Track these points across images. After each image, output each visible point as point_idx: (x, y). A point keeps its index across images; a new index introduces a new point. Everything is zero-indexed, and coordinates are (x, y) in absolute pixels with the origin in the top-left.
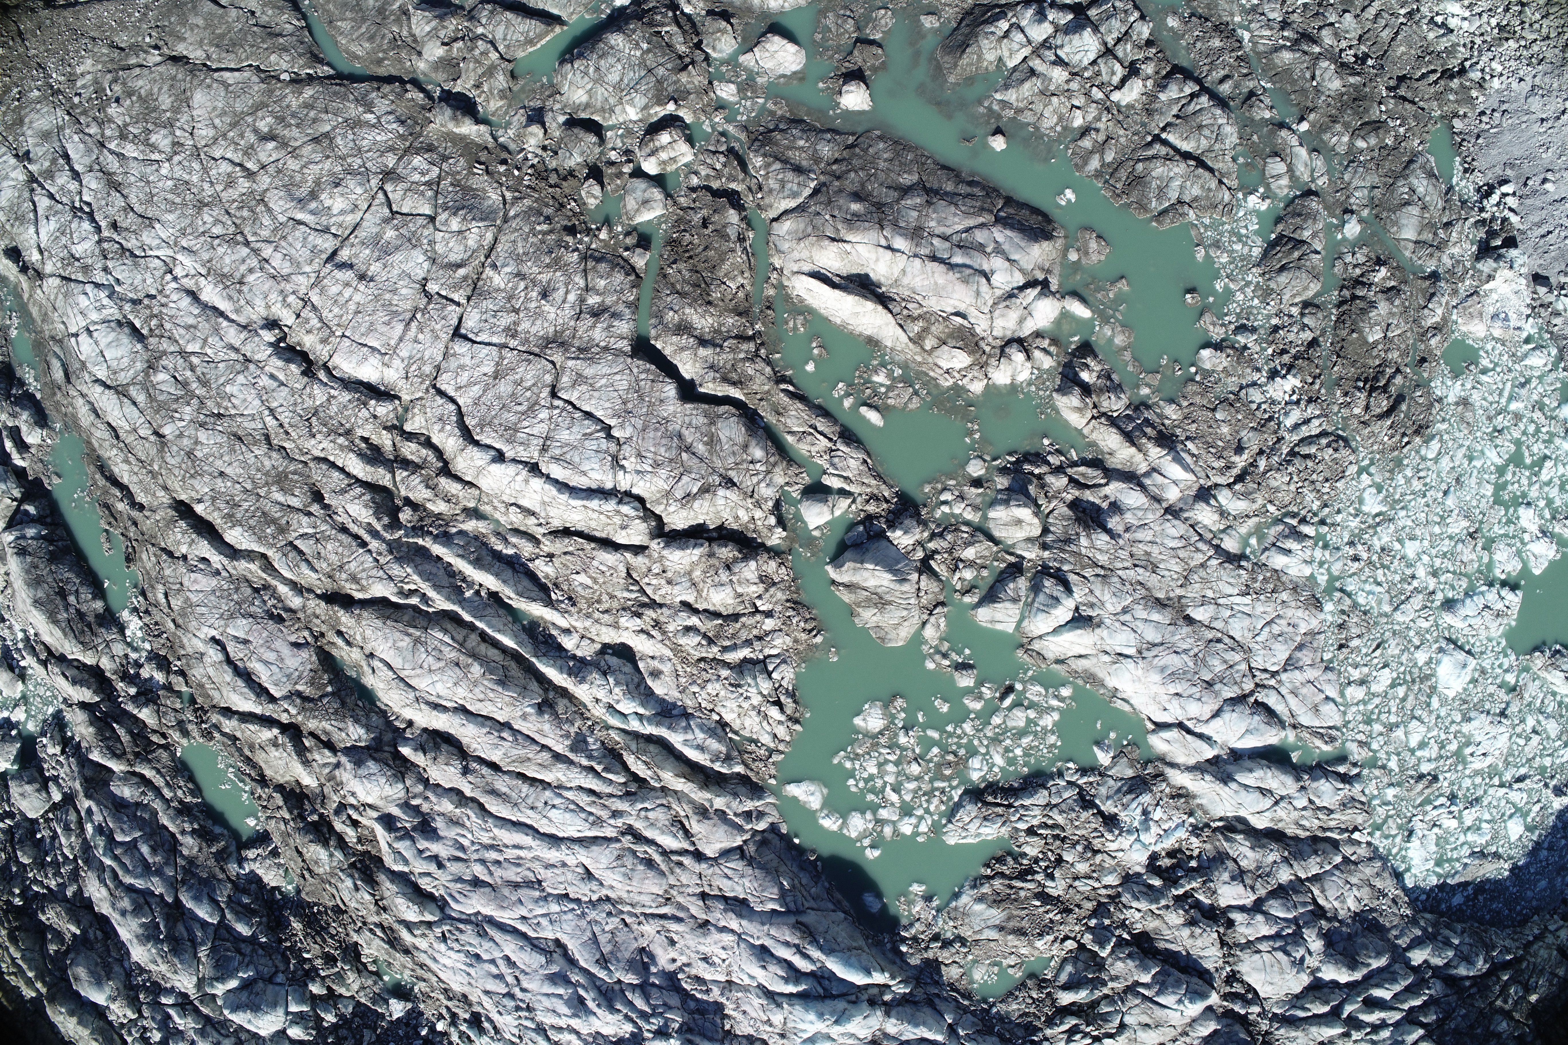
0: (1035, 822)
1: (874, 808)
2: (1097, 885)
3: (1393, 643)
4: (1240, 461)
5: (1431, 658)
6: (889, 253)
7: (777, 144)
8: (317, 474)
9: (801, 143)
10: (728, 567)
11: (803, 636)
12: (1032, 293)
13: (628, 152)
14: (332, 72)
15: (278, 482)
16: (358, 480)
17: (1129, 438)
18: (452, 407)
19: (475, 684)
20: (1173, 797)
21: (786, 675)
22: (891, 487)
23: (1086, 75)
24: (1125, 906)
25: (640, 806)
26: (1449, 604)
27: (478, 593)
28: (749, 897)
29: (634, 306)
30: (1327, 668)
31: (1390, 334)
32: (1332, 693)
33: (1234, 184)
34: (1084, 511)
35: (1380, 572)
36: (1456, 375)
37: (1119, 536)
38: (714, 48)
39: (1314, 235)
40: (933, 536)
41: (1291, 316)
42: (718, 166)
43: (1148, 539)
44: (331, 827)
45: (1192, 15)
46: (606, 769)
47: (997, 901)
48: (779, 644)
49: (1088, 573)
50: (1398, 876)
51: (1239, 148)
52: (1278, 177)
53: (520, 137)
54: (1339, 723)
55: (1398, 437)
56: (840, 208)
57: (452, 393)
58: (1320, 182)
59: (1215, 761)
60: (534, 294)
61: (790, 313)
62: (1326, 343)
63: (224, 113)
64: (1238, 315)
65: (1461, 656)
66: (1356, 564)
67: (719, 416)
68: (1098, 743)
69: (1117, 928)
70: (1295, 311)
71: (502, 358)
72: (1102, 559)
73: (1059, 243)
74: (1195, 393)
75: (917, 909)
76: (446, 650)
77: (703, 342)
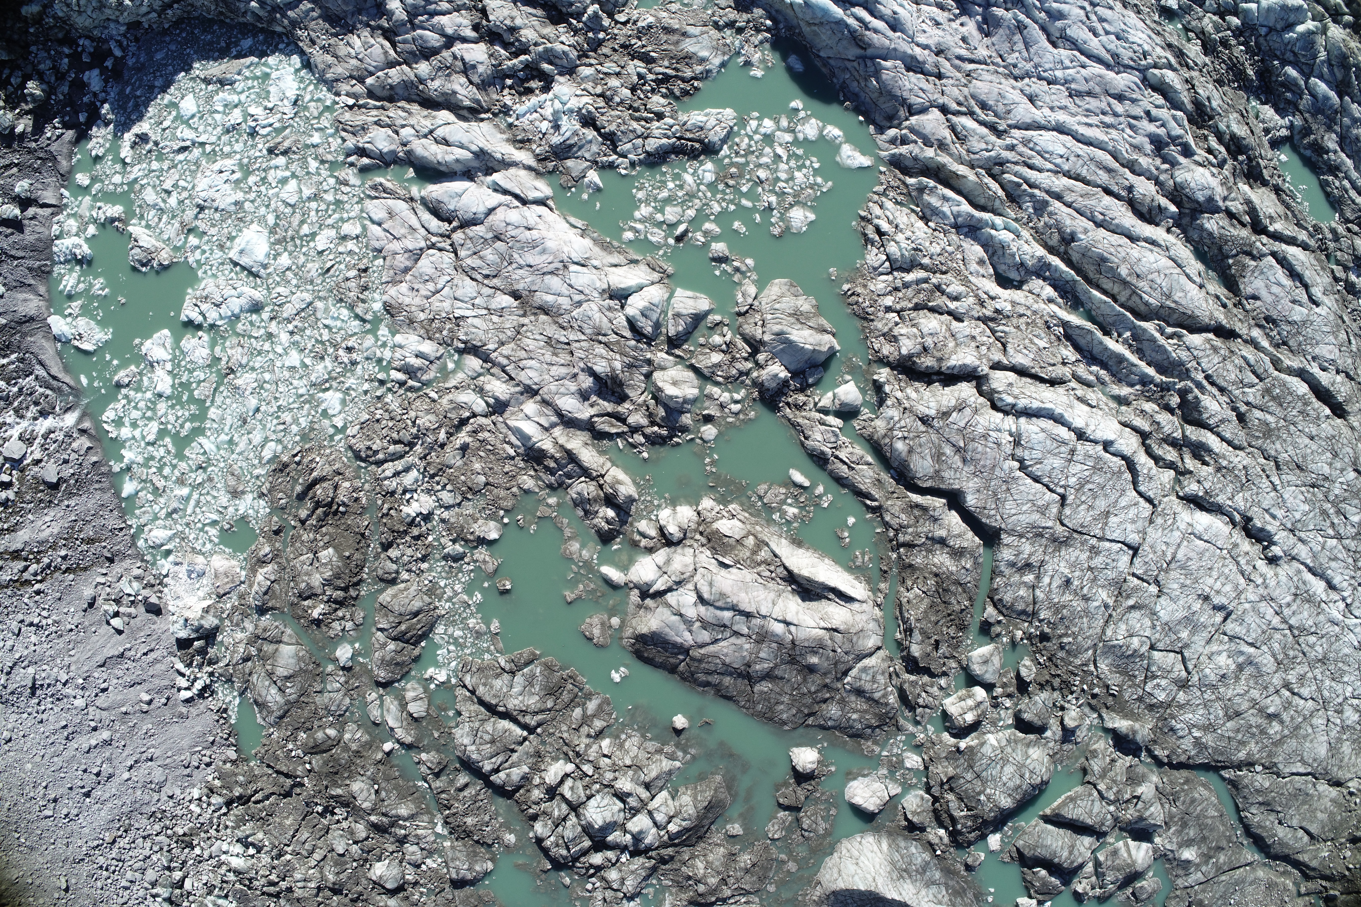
0: (656, 124)
1: (796, 142)
2: (599, 67)
3: (314, 273)
4: (463, 437)
5: (275, 259)
6: (789, 619)
7: (875, 715)
8: (1241, 437)
9: (855, 716)
10: (925, 349)
11: (859, 290)
12: (660, 585)
13: (996, 706)
14: (1223, 773)
15: (1270, 430)
16: (1211, 430)
17: (571, 457)
18: (1142, 488)
19: (1124, 260)
20: (529, 140)
21: (874, 257)
22: (784, 416)
23: (598, 786)
24: (575, 47)
25: (992, 153)
26: (256, 308)
27: (1120, 335)
28: (903, 71)
29: (995, 573)
30: (380, 251)
31: (311, 555)
32: (375, 230)
33: (460, 692)
34: (613, 393)
35: (325, 338)
36: (244, 519)
37: (583, 370)
38: (922, 798)
39: (384, 645)
40: (747, 373)
41: (409, 571)
42: (924, 694)
43: (555, 368)
44: (1228, 149)
45: (490, 846)
46: (1019, 185)
47: (688, 58)
48: (880, 284)
49: (613, 338)
50: (307, 65)
51: (453, 724)
52: (415, 699)
53: (1082, 717)
54: (367, 202)
55: (305, 461)
56: (828, 658)
57: (1141, 500)
58: (374, 695)
59: (489, 171)
60: (1076, 583)
61: (867, 568)
62: (374, 546)
63: (1305, 737)
64: (460, 570)
65: (244, 261)
66: (350, 344)
67: (931, 478)
68: (599, 190)
69: (581, 29)
70: (405, 575)
71: (1103, 529)
72: (600, 350)
73: (629, 632)
74: (504, 499)
75: (757, 56)
76: (1147, 289)
77: (942, 542)
